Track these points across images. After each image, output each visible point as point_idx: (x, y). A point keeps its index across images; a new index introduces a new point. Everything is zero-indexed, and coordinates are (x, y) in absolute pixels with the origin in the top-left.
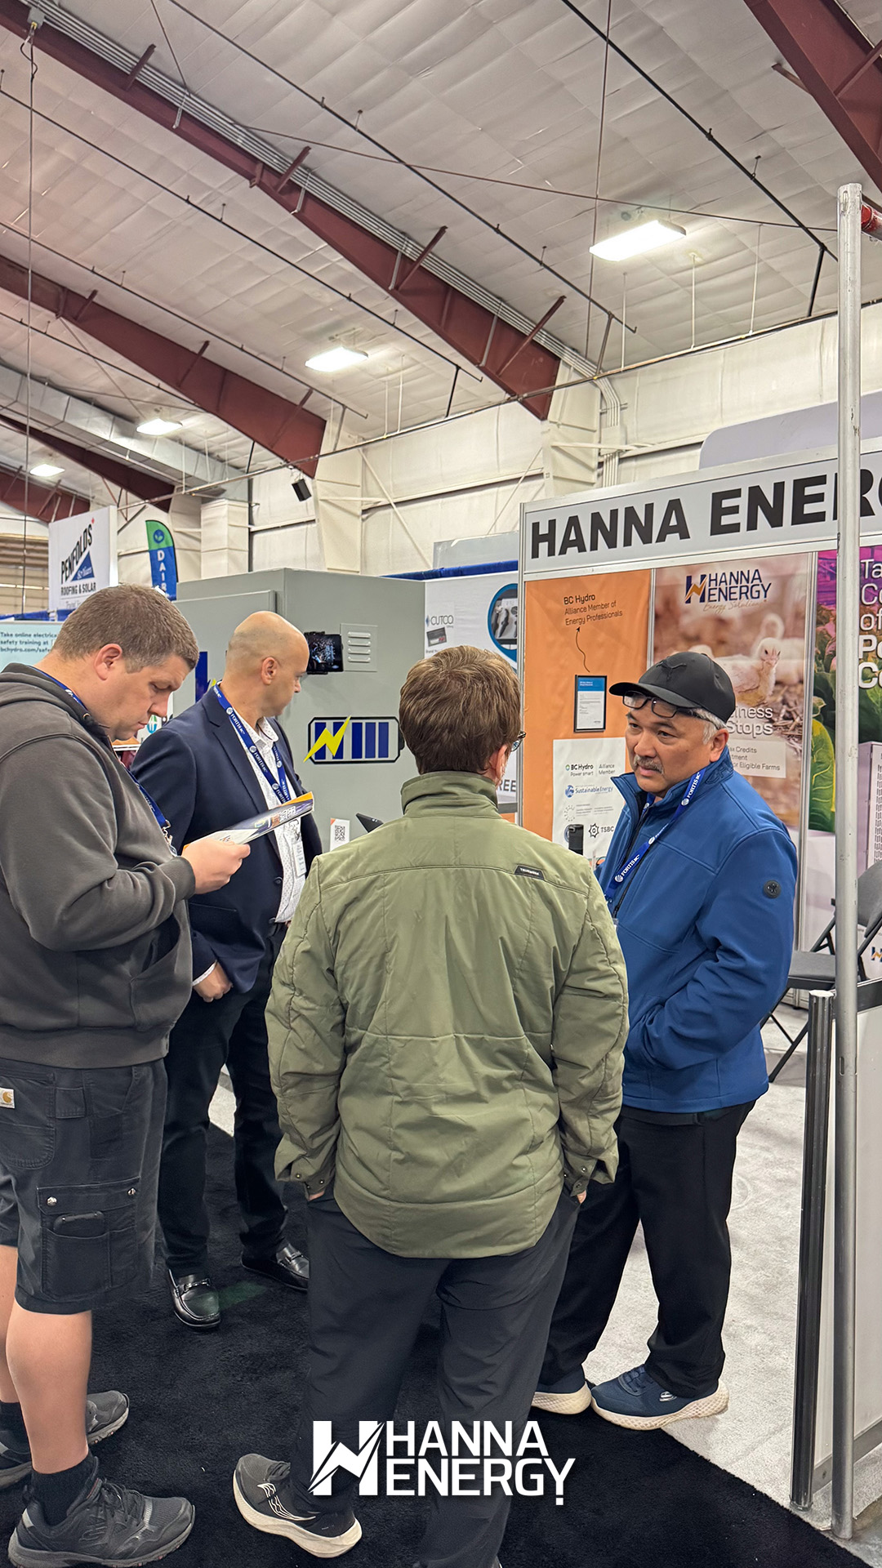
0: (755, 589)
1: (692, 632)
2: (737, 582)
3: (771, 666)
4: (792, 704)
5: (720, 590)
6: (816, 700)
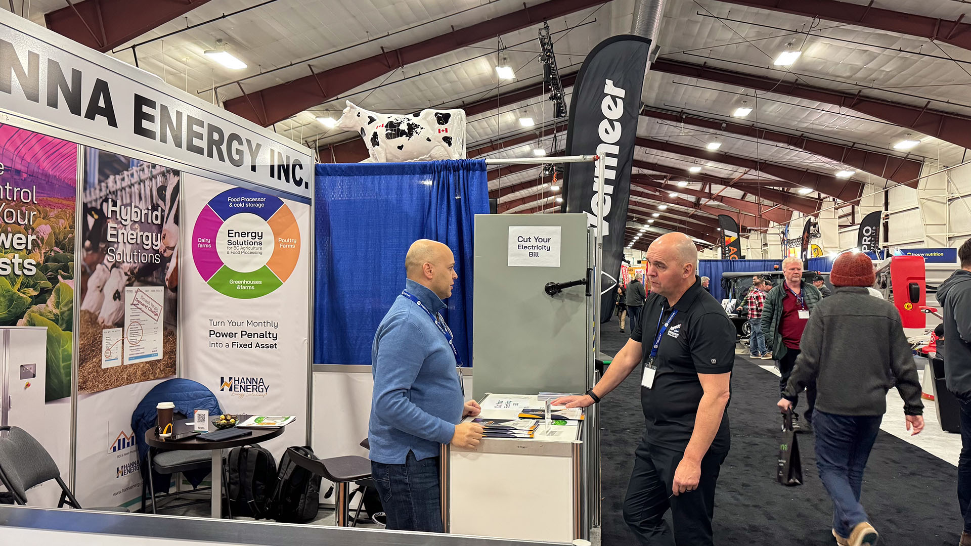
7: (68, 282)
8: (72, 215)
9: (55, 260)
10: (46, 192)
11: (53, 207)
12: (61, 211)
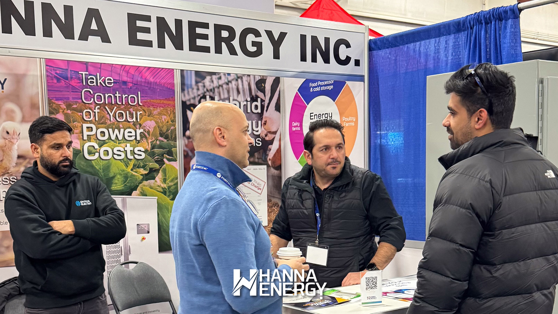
7: (172, 163)
8: (173, 111)
9: (160, 147)
10: (149, 96)
11: (155, 106)
12: (163, 109)
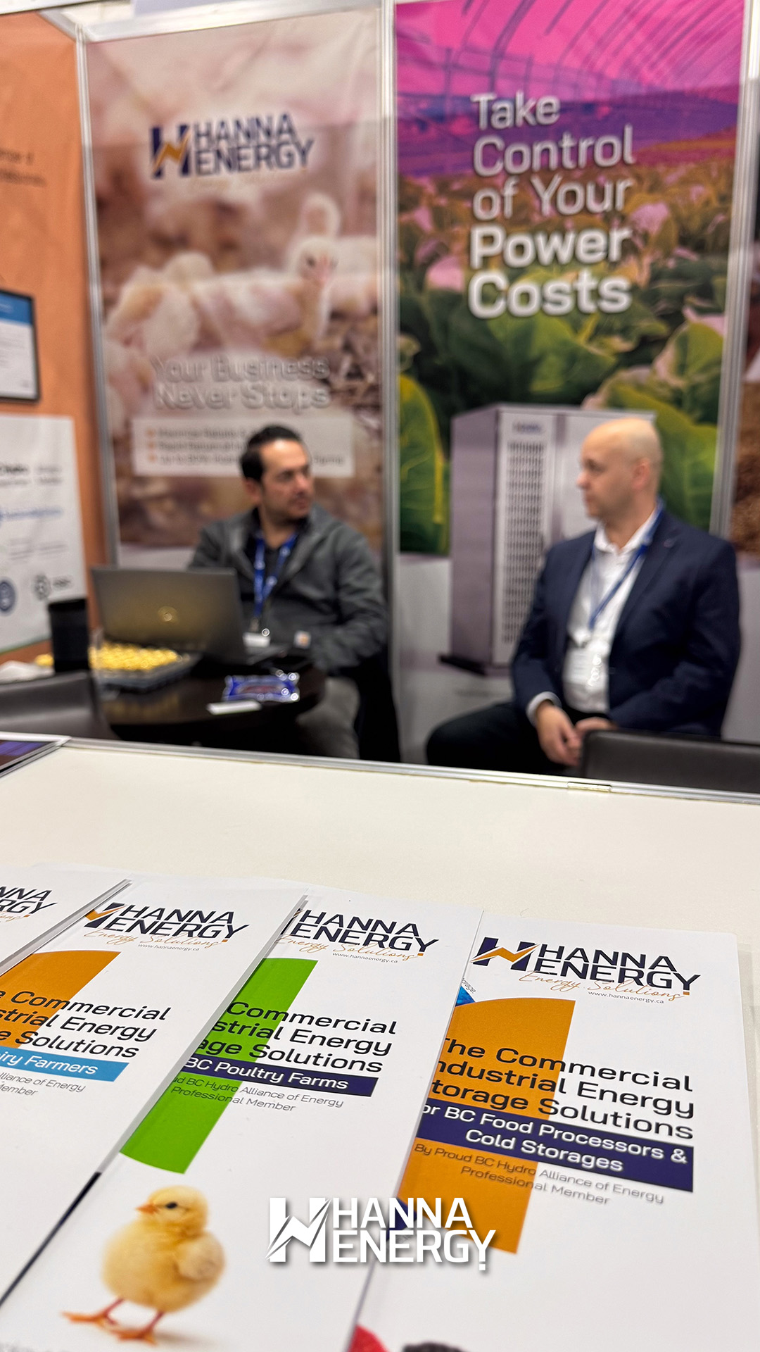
0: (284, 149)
1: (170, 227)
2: (248, 135)
3: (318, 285)
4: (360, 349)
5: (219, 154)
6: (402, 341)
8: (726, 173)
9: (678, 275)
10: (656, 134)
11: (671, 161)
12: (696, 167)
